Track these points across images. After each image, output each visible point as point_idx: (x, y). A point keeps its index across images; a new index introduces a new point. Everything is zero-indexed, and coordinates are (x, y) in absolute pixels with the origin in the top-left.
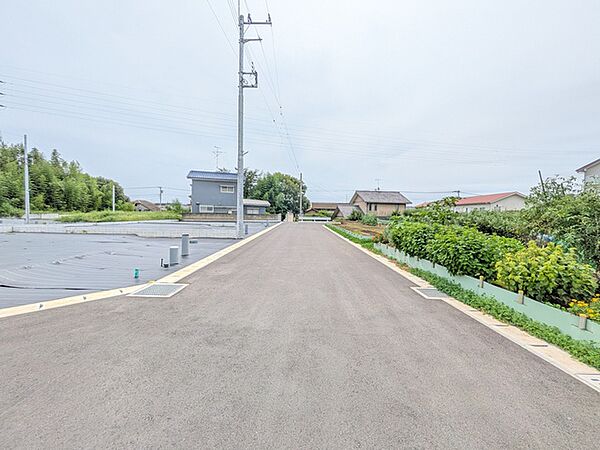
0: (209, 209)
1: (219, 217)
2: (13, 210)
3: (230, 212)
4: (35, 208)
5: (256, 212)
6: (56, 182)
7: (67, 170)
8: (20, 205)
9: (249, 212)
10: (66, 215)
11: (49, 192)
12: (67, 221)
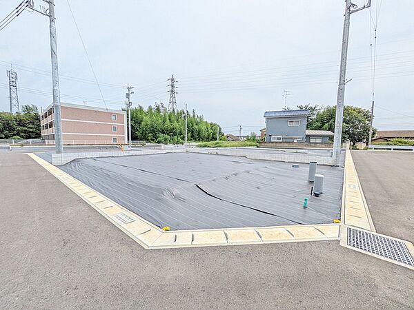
0: (278, 139)
1: (286, 145)
2: (181, 141)
3: (295, 141)
4: (189, 140)
5: (319, 141)
6: (195, 127)
7: (198, 120)
8: (183, 138)
9: (312, 141)
10: (201, 143)
11: (193, 132)
12: (201, 146)
